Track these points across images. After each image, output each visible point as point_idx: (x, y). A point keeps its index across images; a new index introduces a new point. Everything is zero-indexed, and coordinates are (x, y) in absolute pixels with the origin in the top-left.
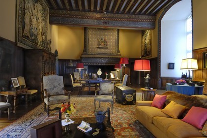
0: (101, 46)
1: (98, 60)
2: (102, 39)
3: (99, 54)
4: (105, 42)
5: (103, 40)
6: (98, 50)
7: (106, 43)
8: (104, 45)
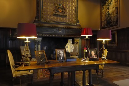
0: (58, 13)
1: (55, 30)
2: (59, 5)
3: (56, 22)
4: (63, 8)
5: (61, 6)
6: (55, 18)
7: (64, 10)
8: (62, 12)
